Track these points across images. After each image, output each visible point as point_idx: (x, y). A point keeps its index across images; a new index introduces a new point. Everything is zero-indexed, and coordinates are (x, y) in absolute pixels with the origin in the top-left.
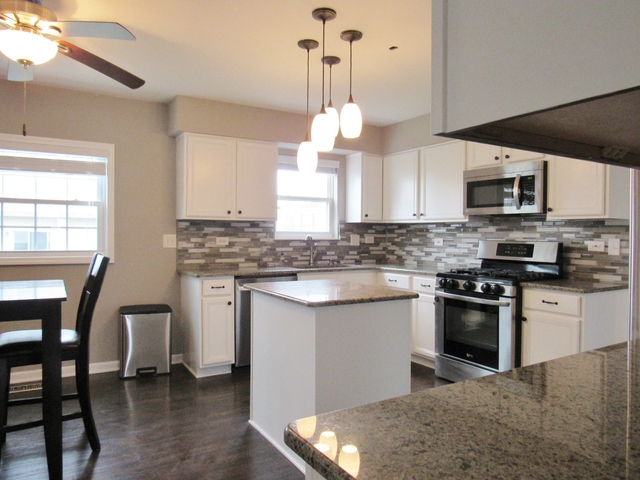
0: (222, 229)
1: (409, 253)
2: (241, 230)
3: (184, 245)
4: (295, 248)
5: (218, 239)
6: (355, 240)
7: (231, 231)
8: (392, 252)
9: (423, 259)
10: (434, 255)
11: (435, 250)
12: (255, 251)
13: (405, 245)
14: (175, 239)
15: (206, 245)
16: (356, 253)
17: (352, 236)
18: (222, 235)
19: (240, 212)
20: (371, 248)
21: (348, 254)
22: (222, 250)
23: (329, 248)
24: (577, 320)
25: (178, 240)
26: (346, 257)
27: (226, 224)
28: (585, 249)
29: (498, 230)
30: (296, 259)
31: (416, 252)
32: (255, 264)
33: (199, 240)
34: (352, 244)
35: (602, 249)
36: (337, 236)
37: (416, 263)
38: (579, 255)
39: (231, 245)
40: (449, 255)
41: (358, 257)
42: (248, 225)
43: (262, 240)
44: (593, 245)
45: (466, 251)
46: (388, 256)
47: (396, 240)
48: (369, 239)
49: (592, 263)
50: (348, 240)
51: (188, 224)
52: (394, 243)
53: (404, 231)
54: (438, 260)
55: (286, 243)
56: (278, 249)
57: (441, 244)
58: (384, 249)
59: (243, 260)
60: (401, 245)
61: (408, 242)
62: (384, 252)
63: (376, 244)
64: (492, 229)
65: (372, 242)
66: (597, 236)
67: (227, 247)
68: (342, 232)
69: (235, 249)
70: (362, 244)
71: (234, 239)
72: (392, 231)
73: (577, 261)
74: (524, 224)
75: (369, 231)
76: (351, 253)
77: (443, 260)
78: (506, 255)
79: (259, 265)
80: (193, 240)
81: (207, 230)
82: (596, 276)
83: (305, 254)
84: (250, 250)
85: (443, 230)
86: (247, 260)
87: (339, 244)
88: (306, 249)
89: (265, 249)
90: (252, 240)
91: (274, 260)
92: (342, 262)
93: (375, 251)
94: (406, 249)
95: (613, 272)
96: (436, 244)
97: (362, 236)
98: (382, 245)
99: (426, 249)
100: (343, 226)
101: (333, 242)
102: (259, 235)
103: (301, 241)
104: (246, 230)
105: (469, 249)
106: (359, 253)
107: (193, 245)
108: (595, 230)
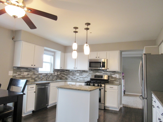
0: (26, 70)
1: (69, 77)
2: (31, 70)
3: (15, 74)
4: (43, 76)
5: (25, 73)
6: (56, 74)
7: (28, 70)
8: (64, 77)
9: (73, 78)
10: (76, 78)
11: (77, 76)
12: (34, 77)
13: (68, 75)
14: (12, 73)
15: (21, 75)
16: (56, 77)
17: (55, 72)
18: (26, 72)
19: (35, 65)
20: (59, 76)
21: (54, 77)
22: (25, 76)
23: (51, 76)
24: (117, 91)
25: (14, 73)
26: (54, 78)
27: (27, 68)
28: (112, 77)
29: (93, 72)
30: (43, 79)
31: (71, 77)
32: (34, 80)
33: (19, 73)
34: (55, 74)
35: (115, 77)
36: (52, 72)
37: (71, 79)
38: (111, 78)
39: (28, 74)
40: (80, 78)
41: (56, 78)
42: (33, 69)
43: (36, 73)
44: (113, 76)
45: (85, 77)
46: (62, 78)
47: (65, 74)
48: (59, 73)
49: (114, 79)
50: (55, 73)
51: (17, 68)
52: (64, 74)
53: (68, 72)
54: (78, 79)
55: (41, 74)
56: (39, 76)
57: (78, 75)
58: (62, 76)
59: (31, 79)
60: (67, 75)
61: (69, 74)
62: (61, 77)
63: (60, 75)
64: (92, 72)
65: (59, 74)
66: (114, 74)
67: (27, 75)
68: (54, 71)
69: (29, 76)
70: (57, 74)
71: (29, 73)
72: (64, 71)
73: (110, 79)
74: (99, 71)
75: (59, 71)
76: (55, 77)
77: (79, 79)
78: (97, 78)
79: (35, 80)
80: (18, 73)
81: (22, 70)
82: (114, 82)
83: (45, 77)
84: (33, 76)
85: (79, 72)
86: (32, 79)
87: (53, 74)
88: (46, 76)
89: (36, 76)
90: (33, 73)
91: (38, 79)
92: (53, 79)
93: (60, 76)
94: (68, 76)
95: (117, 81)
96: (77, 75)
97: (57, 73)
98: (61, 75)
99: (74, 76)
100: (54, 70)
101: (52, 74)
102: (35, 72)
103: (45, 74)
104: (32, 70)
105: (86, 76)
106: (57, 77)
107: (17, 75)
108: (114, 73)
